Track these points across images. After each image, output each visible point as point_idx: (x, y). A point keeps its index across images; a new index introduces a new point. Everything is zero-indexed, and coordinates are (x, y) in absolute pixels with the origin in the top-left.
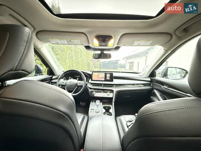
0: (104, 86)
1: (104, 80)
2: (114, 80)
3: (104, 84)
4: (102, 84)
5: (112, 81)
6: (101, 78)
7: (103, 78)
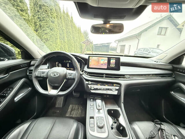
0: (106, 77)
1: (106, 68)
2: (121, 67)
3: (106, 74)
4: (103, 74)
5: (118, 69)
6: (102, 64)
7: (105, 65)
